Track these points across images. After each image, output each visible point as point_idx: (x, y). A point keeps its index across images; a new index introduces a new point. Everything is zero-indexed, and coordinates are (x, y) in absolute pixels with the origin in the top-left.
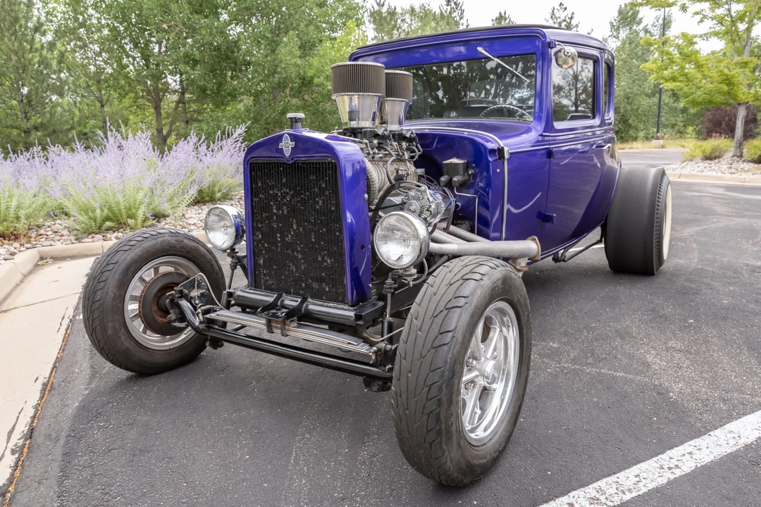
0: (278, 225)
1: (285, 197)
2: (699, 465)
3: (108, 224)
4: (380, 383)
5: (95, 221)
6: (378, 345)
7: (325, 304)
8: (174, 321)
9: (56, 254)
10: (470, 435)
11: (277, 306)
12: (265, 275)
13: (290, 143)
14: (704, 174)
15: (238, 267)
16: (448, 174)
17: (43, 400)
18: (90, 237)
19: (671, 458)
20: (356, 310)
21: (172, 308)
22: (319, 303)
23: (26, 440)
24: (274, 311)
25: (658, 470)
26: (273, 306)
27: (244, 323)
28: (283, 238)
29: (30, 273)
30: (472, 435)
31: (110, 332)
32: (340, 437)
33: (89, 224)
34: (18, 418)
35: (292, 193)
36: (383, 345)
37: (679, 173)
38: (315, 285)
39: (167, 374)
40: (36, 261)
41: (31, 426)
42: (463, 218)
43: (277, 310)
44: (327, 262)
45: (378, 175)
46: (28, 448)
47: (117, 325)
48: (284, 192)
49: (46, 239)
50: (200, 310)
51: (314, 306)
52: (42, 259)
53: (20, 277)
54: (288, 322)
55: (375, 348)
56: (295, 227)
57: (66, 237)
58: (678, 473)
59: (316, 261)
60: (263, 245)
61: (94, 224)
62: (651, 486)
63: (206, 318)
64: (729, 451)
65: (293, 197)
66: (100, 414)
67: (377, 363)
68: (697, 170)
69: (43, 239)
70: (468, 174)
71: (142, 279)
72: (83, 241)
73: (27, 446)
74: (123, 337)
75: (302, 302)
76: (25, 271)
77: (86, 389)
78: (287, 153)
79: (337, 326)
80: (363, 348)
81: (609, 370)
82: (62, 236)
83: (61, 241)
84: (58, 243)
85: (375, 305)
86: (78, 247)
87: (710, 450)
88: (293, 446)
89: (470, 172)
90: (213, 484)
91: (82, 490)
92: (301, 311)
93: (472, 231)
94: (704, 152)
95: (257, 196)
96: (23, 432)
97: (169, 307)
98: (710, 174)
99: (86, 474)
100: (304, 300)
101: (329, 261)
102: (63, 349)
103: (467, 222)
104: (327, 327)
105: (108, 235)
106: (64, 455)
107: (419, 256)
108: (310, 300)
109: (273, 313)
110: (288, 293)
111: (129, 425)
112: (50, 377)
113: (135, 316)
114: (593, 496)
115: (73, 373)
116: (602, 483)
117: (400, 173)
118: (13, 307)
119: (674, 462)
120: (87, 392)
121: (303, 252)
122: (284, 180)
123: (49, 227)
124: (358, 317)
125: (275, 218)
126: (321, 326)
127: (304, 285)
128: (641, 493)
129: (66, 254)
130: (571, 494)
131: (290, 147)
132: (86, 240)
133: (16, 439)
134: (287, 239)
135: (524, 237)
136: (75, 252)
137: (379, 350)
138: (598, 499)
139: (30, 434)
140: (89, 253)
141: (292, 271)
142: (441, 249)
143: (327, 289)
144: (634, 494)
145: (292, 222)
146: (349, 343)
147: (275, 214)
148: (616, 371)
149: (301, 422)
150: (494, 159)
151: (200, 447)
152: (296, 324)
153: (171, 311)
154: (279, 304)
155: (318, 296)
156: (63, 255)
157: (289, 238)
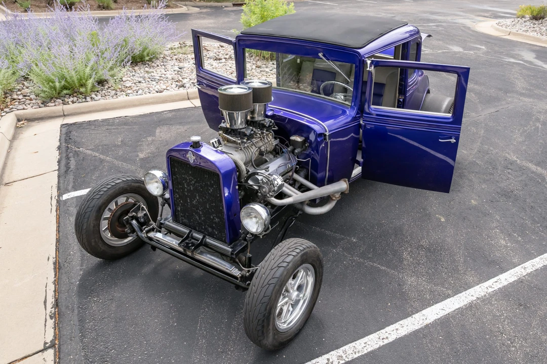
0: (188, 194)
1: (191, 181)
2: (398, 337)
3: (65, 92)
5: (56, 90)
6: (242, 272)
7: (216, 241)
8: (129, 233)
9: (28, 117)
11: (189, 237)
12: (181, 216)
13: (193, 156)
14: (528, 34)
15: (166, 205)
16: (292, 146)
17: (57, 277)
18: (52, 101)
19: (386, 332)
20: (231, 248)
22: (212, 239)
23: (55, 309)
24: (187, 241)
25: (377, 339)
26: (186, 238)
28: (191, 201)
29: (14, 138)
31: (93, 244)
32: (224, 311)
33: (51, 92)
34: (46, 290)
35: (195, 180)
36: (244, 273)
37: (510, 30)
38: (210, 230)
39: (126, 259)
40: (15, 124)
41: (55, 298)
43: (189, 240)
44: (216, 220)
46: (58, 314)
47: (97, 240)
48: (191, 179)
49: (19, 102)
50: (145, 231)
51: (209, 240)
52: (19, 120)
53: (7, 143)
54: (195, 251)
55: (240, 275)
56: (197, 198)
57: (34, 101)
58: (386, 342)
59: (210, 218)
60: (180, 201)
61: (54, 92)
62: (369, 350)
63: (149, 236)
64: (417, 328)
65: (196, 182)
66: (92, 291)
67: (241, 281)
68: (524, 29)
69: (17, 103)
71: (110, 209)
72: (47, 105)
73: (57, 313)
74: (100, 245)
75: (203, 239)
76: (10, 137)
77: (81, 270)
78: (191, 161)
79: (222, 255)
80: (233, 273)
81: (379, 264)
82: (31, 100)
83: (31, 105)
84: (29, 106)
85: (242, 244)
86: (44, 110)
87: (407, 327)
88: (199, 316)
89: (306, 145)
90: (159, 342)
91: (94, 345)
92: (203, 242)
94: (532, 12)
96: (52, 302)
97: (125, 223)
98: (531, 34)
99: (93, 334)
100: (205, 236)
102: (58, 231)
105: (66, 99)
106: (79, 321)
108: (207, 237)
109: (187, 243)
110: (196, 230)
111: (110, 300)
112: (56, 258)
113: (106, 229)
114: (340, 355)
115: (70, 255)
116: (346, 347)
118: (12, 181)
119: (387, 335)
120: (82, 272)
121: (202, 211)
122: (190, 172)
123: (19, 90)
124: (232, 254)
125: (186, 190)
127: (203, 227)
128: (363, 354)
129: (36, 116)
130: (331, 353)
131: (193, 158)
132: (50, 104)
133: (50, 308)
136: (43, 115)
137: (242, 276)
138: (342, 357)
139: (56, 304)
140: (54, 115)
141: (197, 219)
143: (216, 233)
144: (360, 354)
145: (196, 195)
146: (227, 268)
147: (186, 188)
148: (382, 265)
149: (203, 299)
150: (321, 139)
151: (151, 316)
153: (127, 227)
154: (190, 235)
155: (212, 236)
156: (34, 117)
157: (194, 202)
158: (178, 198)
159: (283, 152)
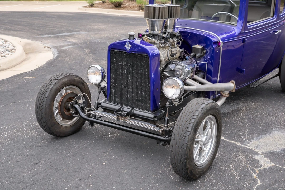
0: (122, 77)
1: (126, 66)
4: (163, 143)
6: (163, 128)
7: (142, 111)
8: (74, 114)
10: (197, 162)
11: (121, 110)
12: (115, 97)
13: (129, 45)
15: (102, 92)
16: (194, 52)
20: (154, 114)
21: (71, 108)
22: (139, 110)
24: (120, 112)
26: (119, 110)
27: (102, 115)
28: (124, 83)
30: (198, 163)
35: (129, 65)
36: (165, 128)
38: (137, 103)
42: (200, 71)
43: (121, 112)
44: (143, 94)
45: (164, 55)
48: (125, 64)
50: (86, 110)
51: (137, 111)
54: (127, 117)
55: (162, 129)
56: (130, 78)
59: (138, 93)
60: (115, 85)
63: (89, 113)
65: (129, 67)
67: (162, 135)
70: (203, 52)
75: (132, 109)
78: (128, 49)
80: (156, 129)
85: (161, 112)
89: (204, 52)
92: (131, 113)
93: (204, 78)
95: (113, 64)
97: (70, 108)
100: (133, 108)
101: (144, 94)
103: (202, 73)
104: (141, 119)
107: (180, 95)
108: (135, 108)
109: (120, 113)
110: (125, 105)
117: (173, 52)
121: (132, 89)
122: (126, 59)
124: (155, 117)
125: (121, 74)
126: (139, 119)
127: (132, 102)
131: (129, 47)
134: (126, 83)
135: (228, 81)
137: (164, 130)
141: (128, 96)
142: (189, 88)
143: (142, 105)
145: (128, 76)
146: (151, 127)
147: (121, 72)
150: (216, 46)
152: (129, 118)
153: (71, 110)
154: (122, 109)
155: (138, 107)
157: (127, 83)
158: (113, 83)
159: (186, 59)
